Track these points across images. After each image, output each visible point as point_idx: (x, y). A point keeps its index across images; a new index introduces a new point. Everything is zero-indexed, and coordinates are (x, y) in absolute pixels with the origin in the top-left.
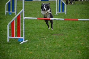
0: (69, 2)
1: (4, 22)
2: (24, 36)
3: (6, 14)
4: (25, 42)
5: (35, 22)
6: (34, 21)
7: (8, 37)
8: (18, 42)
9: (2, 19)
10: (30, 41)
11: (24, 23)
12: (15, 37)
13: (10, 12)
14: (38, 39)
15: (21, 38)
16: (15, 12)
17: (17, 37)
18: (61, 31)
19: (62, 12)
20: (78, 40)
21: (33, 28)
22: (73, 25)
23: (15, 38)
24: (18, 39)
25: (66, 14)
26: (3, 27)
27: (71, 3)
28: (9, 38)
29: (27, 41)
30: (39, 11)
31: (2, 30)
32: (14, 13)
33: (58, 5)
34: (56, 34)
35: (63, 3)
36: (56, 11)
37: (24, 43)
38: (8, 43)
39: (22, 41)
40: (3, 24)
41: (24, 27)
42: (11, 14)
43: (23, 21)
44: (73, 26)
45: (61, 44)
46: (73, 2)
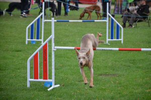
0: (127, 24)
1: (24, 55)
2: (53, 77)
3: (27, 43)
4: (56, 88)
5: (72, 56)
6: (71, 54)
7: (29, 79)
8: (43, 88)
9: (20, 51)
10: (63, 86)
11: (53, 56)
12: (39, 80)
13: (34, 40)
14: (77, 83)
15: (48, 80)
16: (42, 40)
17: (42, 80)
18: (114, 70)
19: (116, 40)
20: (142, 85)
21: (69, 66)
22: (134, 60)
23: (39, 82)
24: (44, 82)
25: (122, 42)
26: (21, 64)
27: (131, 25)
28: (30, 81)
29: (59, 85)
30: (79, 39)
31: (19, 69)
32: (39, 41)
33: (109, 29)
34: (106, 75)
35: (118, 26)
36: (107, 38)
37: (54, 88)
38: (28, 90)
39: (51, 86)
40: (22, 59)
41: (53, 64)
42: (34, 43)
43: (53, 53)
44: (134, 62)
45: (113, 92)
46: (134, 24)
